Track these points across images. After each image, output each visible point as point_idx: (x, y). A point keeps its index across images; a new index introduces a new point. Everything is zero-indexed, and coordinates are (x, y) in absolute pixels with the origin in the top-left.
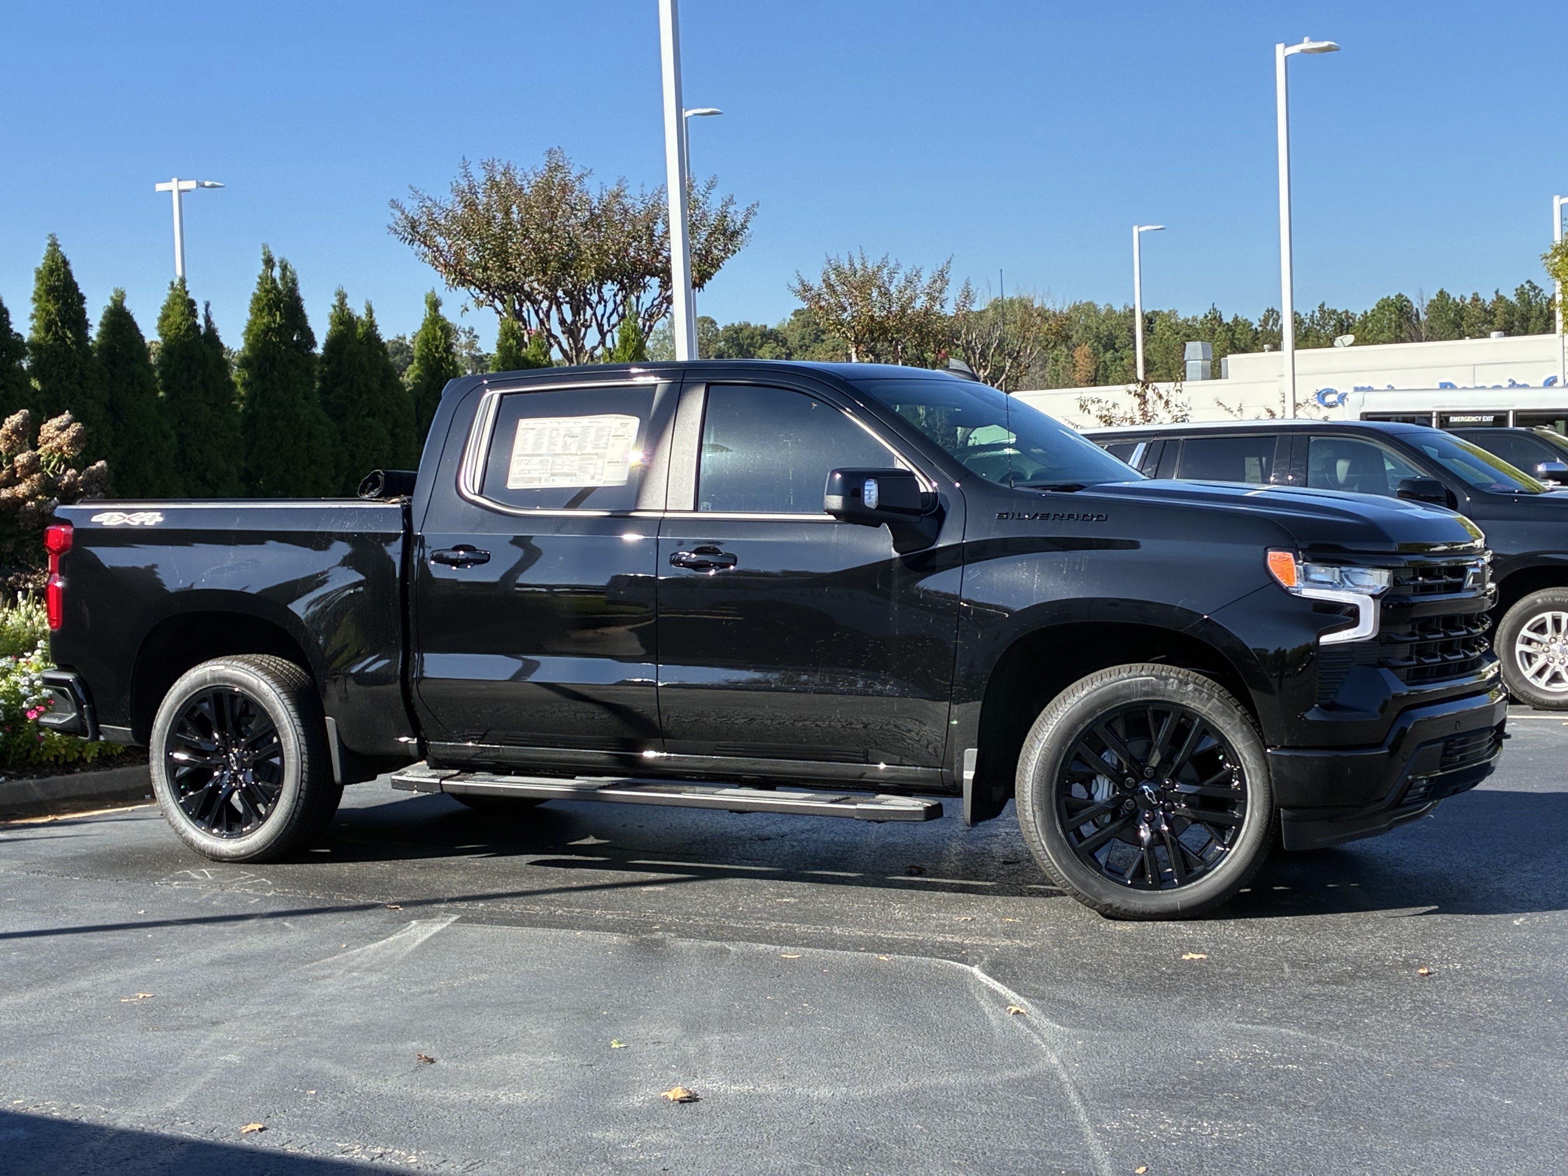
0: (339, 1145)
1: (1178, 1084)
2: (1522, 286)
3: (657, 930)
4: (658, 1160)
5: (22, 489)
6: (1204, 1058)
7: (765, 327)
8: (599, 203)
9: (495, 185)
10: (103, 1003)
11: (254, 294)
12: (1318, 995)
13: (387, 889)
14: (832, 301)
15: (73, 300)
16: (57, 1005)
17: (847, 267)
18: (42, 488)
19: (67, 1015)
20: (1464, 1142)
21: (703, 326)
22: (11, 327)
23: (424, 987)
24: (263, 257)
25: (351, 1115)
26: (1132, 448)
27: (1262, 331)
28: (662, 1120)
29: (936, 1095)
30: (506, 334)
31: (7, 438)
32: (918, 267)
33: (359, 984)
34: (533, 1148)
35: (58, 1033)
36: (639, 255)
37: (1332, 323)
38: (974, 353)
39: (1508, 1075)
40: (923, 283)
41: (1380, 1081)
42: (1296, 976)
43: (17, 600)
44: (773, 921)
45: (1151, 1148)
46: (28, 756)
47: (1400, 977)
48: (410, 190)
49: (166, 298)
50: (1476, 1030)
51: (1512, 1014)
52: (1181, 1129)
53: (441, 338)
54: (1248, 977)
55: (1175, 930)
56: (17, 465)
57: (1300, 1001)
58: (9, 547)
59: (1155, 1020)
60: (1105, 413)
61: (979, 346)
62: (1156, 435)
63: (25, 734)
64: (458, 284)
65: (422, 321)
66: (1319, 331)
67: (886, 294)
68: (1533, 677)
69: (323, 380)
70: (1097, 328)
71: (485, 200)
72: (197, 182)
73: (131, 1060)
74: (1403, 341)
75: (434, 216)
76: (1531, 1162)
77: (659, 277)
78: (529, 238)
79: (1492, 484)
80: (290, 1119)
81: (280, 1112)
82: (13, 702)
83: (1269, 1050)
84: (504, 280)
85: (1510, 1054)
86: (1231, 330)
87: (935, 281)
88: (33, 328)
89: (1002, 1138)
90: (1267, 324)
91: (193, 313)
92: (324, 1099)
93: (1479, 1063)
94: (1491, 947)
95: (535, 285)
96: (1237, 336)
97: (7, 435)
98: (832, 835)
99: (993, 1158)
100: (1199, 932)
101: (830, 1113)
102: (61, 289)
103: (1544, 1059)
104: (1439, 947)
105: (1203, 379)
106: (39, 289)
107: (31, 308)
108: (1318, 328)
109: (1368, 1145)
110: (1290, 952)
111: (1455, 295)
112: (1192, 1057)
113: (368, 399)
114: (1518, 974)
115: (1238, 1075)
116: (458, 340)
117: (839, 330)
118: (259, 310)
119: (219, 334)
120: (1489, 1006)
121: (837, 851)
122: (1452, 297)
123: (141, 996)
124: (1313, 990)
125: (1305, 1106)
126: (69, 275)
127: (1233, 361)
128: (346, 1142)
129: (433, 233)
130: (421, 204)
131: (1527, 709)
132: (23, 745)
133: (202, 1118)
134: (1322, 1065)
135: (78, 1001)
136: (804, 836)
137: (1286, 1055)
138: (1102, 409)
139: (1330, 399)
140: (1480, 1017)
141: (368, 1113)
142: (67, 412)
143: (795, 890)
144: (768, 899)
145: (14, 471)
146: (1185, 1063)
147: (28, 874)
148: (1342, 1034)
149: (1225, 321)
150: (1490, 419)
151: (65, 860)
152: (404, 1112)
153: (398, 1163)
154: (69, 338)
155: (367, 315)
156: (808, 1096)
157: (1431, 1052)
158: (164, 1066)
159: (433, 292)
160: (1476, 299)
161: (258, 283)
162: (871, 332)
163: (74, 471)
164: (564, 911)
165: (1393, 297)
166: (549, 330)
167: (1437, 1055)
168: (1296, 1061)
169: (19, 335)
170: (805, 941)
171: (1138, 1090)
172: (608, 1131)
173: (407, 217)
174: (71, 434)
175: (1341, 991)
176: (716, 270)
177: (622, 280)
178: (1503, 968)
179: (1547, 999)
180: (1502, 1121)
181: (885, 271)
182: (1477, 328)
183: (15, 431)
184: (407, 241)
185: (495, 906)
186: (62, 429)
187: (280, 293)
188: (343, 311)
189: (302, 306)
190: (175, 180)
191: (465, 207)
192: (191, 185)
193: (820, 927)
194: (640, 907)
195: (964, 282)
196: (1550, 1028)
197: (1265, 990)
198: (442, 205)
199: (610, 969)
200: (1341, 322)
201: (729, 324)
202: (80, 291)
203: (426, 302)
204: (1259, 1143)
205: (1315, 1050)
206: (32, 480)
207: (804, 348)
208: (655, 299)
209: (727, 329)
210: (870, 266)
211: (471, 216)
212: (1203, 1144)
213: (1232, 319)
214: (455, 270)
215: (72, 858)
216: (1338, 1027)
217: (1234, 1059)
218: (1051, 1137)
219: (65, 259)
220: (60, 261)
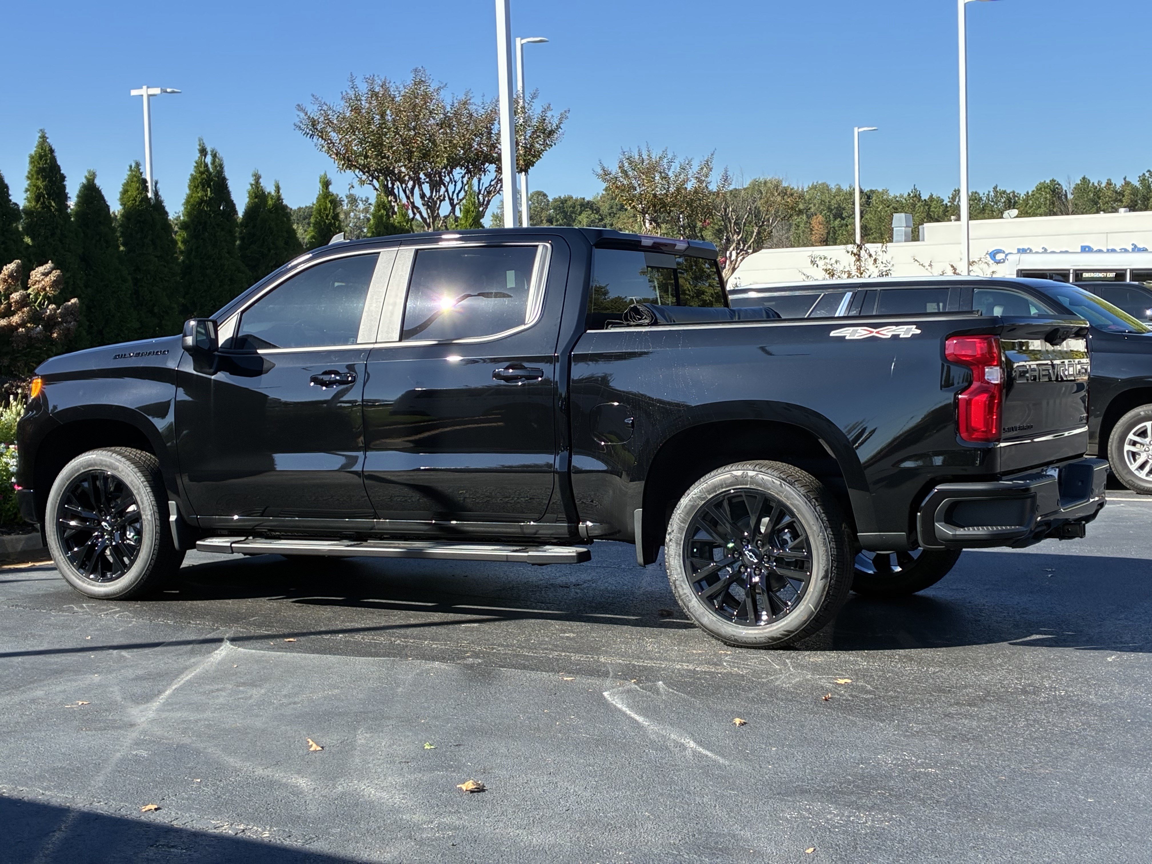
0: (213, 822)
1: (844, 783)
2: (1144, 174)
3: (468, 657)
4: (449, 837)
5: (15, 319)
6: (866, 763)
7: (584, 199)
8: (451, 109)
9: (375, 94)
10: (52, 708)
11: (192, 175)
12: (956, 714)
13: (272, 623)
14: (625, 183)
15: (56, 178)
16: (17, 709)
17: (637, 157)
18: (31, 318)
19: (24, 717)
20: (1055, 831)
21: (538, 197)
22: (10, 198)
23: (291, 699)
24: (198, 147)
25: (225, 799)
26: (842, 295)
27: (951, 206)
28: (455, 806)
29: (663, 789)
30: (379, 206)
31: (5, 281)
32: (690, 158)
33: (243, 696)
34: (357, 826)
35: (15, 731)
36: (480, 147)
37: (1003, 201)
38: (730, 222)
39: (1093, 779)
40: (693, 170)
41: (996, 782)
42: (941, 699)
43: (9, 402)
44: (556, 651)
45: (819, 833)
46: (16, 518)
47: (1019, 701)
48: (312, 98)
49: (126, 177)
50: (1072, 744)
51: (1100, 731)
52: (843, 818)
53: (330, 208)
54: (905, 699)
55: (854, 662)
56: (12, 301)
57: (942, 719)
58: (6, 361)
59: (832, 732)
60: (829, 267)
61: (734, 217)
62: (859, 287)
63: (13, 502)
64: (346, 168)
65: (316, 196)
66: (993, 206)
67: (666, 178)
68: (1137, 469)
69: (242, 239)
70: (829, 202)
71: (367, 105)
72: (161, 90)
73: (67, 753)
74: (1055, 214)
75: (330, 117)
76: (1104, 848)
77: (495, 164)
78: (399, 134)
79: (1109, 325)
80: (179, 801)
81: (173, 796)
82: (4, 478)
83: (915, 757)
84: (380, 165)
85: (1095, 762)
86: (927, 205)
87: (702, 169)
88: (27, 199)
89: (708, 824)
90: (954, 201)
91: (146, 189)
92: (206, 786)
93: (1071, 769)
94: (1089, 678)
95: (403, 169)
96: (932, 209)
97: (5, 279)
98: (606, 585)
99: (700, 839)
100: (871, 664)
101: (582, 802)
102: (48, 170)
103: (1120, 767)
104: (1050, 677)
105: (906, 241)
106: (31, 170)
107: (26, 183)
108: (992, 204)
109: (982, 833)
110: (938, 680)
111: (1094, 180)
112: (857, 761)
113: (276, 254)
114: (1107, 700)
115: (890, 777)
116: (357, 206)
117: (630, 204)
118: (195, 187)
119: (165, 204)
120: (1083, 724)
121: (609, 597)
122: (1091, 182)
123: (80, 703)
124: (952, 710)
125: (938, 801)
126: (54, 160)
127: (928, 228)
128: (218, 820)
129: (329, 129)
130: (320, 108)
131: (1131, 493)
132: (11, 509)
133: (114, 800)
134: (953, 769)
135: (33, 707)
136: (586, 585)
137: (927, 761)
138: (827, 263)
139: (999, 257)
140: (1076, 733)
141: (237, 797)
142: (50, 262)
143: (575, 627)
144: (554, 634)
145: (10, 305)
146: (851, 766)
147: (9, 607)
148: (971, 745)
149: (923, 198)
150: (1112, 275)
151: (37, 597)
152: (265, 797)
153: (255, 837)
154: (53, 207)
155: (275, 191)
156: (567, 788)
157: (1036, 761)
158: (90, 758)
159: (325, 174)
160: (1109, 183)
161: (195, 167)
162: (654, 206)
163: (54, 306)
164: (401, 641)
165: (1048, 181)
166: (413, 203)
167: (1041, 762)
168: (935, 766)
169: (16, 204)
170: (578, 667)
171: (813, 787)
172: (415, 814)
173: (309, 117)
174: (52, 278)
175: (973, 711)
176: (538, 159)
177: (468, 166)
178: (1096, 695)
179: (1127, 719)
180: (1085, 816)
181: (665, 160)
182: (1110, 205)
183: (11, 276)
184: (309, 136)
185: (351, 637)
186: (46, 274)
187: (210, 174)
188: (258, 188)
189: (227, 185)
190: (145, 87)
191: (351, 111)
192: (157, 91)
193: (590, 656)
194: (458, 639)
195: (723, 170)
196: (1127, 742)
197: (916, 710)
198: (334, 109)
199: (430, 687)
200: (1009, 200)
201: (557, 197)
202: (62, 172)
203: (320, 182)
204: (901, 831)
205: (949, 758)
206: (23, 313)
207: (612, 215)
208: (492, 181)
209: (555, 200)
210: (654, 157)
211: (356, 117)
212: (858, 830)
213: (928, 197)
214: (344, 157)
215: (43, 595)
216: (968, 739)
217: (888, 764)
218: (746, 823)
219: (51, 149)
220: (47, 149)
